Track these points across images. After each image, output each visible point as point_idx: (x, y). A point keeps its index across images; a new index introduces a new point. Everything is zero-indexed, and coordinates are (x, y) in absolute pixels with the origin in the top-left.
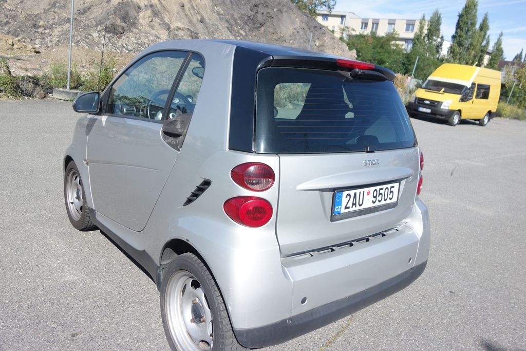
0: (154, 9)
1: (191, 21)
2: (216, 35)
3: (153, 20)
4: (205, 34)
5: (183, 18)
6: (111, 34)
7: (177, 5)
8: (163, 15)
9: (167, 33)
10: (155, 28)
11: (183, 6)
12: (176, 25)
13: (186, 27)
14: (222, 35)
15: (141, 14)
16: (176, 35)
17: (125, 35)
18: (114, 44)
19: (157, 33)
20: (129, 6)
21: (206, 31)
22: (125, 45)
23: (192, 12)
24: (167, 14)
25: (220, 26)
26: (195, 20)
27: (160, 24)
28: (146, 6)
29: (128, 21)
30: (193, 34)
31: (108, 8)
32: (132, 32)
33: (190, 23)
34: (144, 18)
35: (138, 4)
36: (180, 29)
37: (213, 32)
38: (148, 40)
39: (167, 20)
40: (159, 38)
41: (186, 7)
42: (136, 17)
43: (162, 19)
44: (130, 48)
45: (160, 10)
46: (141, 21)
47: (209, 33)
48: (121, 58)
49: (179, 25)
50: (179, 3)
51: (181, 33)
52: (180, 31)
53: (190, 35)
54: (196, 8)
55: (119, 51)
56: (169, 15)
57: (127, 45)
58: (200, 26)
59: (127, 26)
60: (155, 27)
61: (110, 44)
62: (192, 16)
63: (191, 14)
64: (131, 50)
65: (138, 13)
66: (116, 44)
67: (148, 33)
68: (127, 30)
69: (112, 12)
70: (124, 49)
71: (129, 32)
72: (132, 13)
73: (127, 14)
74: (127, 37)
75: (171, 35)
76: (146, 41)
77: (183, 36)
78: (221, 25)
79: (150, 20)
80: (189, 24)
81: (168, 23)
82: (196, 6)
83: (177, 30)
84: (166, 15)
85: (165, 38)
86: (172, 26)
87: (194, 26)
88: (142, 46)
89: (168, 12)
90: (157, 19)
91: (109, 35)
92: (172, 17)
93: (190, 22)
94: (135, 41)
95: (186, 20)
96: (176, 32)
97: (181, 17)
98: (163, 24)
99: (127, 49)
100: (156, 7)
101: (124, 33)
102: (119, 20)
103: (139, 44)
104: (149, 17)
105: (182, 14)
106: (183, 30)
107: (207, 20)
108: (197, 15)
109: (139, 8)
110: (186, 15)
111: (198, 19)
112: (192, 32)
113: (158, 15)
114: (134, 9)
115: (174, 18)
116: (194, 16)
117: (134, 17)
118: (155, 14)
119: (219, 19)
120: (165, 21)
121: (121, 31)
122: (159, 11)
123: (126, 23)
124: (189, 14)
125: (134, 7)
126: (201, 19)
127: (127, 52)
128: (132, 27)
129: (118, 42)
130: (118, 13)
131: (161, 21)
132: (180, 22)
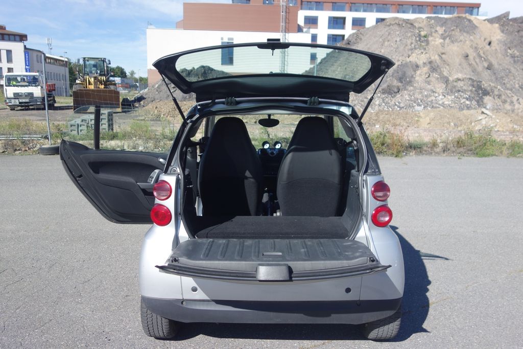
0: (433, 65)
1: (475, 70)
2: (507, 80)
3: (431, 75)
4: (491, 81)
5: (466, 69)
6: (386, 95)
7: (460, 57)
8: (442, 69)
9: (444, 86)
10: (432, 83)
11: (467, 56)
12: (456, 77)
13: (468, 77)
14: (514, 79)
15: (418, 72)
16: (455, 87)
17: (399, 94)
18: (386, 103)
19: (433, 88)
20: (407, 66)
21: (493, 78)
22: (397, 103)
23: (478, 60)
24: (447, 67)
25: (513, 70)
26: (480, 69)
27: (438, 78)
28: (424, 63)
29: (405, 81)
30: (475, 83)
32: (407, 90)
33: (473, 72)
34: (420, 75)
35: (416, 63)
36: (459, 80)
37: (502, 77)
38: (422, 96)
39: (445, 74)
40: (434, 92)
41: (471, 57)
42: (412, 76)
43: (441, 74)
44: (402, 105)
45: (439, 64)
46: (417, 78)
47: (497, 79)
48: (387, 116)
49: (460, 76)
50: (463, 54)
51: (460, 84)
52: (459, 82)
53: (471, 85)
54: (482, 55)
55: (391, 109)
56: (450, 68)
57: (399, 103)
58: (486, 73)
59: (403, 86)
60: (432, 81)
61: (383, 104)
62: (477, 64)
63: (476, 62)
64: (403, 107)
65: (415, 71)
66: (389, 104)
67: (424, 89)
68: (402, 89)
69: (391, 75)
70: (396, 107)
71: (405, 90)
72: (410, 72)
73: (404, 74)
74: (401, 96)
75: (449, 87)
76: (420, 96)
77: (462, 87)
78: (515, 68)
79: (427, 76)
80: (472, 74)
81: (448, 76)
82: (484, 53)
83: (456, 82)
84: (446, 68)
85: (441, 91)
86: (451, 79)
87: (478, 74)
88: (415, 102)
89: (448, 65)
90: (434, 74)
91: (384, 96)
92: (453, 69)
93: (474, 71)
94: (408, 98)
95: (469, 69)
96: (455, 84)
97: (463, 68)
98: (441, 78)
99: (399, 107)
100: (436, 62)
101: (399, 92)
102: (396, 81)
103: (412, 101)
104: (426, 73)
105: (465, 65)
106: (463, 80)
107: (496, 66)
108: (484, 62)
109: (417, 66)
110: (470, 65)
111: (484, 67)
112: (473, 81)
113: (436, 70)
114: (411, 69)
115: (455, 70)
116: (479, 64)
117: (411, 75)
118: (434, 69)
119: (512, 62)
121: (396, 90)
122: (438, 66)
123: (402, 82)
124: (474, 63)
125: (412, 67)
126: (488, 66)
127: (398, 109)
128: (408, 85)
129: (391, 101)
130: (395, 75)
131: (439, 75)
132: (461, 72)
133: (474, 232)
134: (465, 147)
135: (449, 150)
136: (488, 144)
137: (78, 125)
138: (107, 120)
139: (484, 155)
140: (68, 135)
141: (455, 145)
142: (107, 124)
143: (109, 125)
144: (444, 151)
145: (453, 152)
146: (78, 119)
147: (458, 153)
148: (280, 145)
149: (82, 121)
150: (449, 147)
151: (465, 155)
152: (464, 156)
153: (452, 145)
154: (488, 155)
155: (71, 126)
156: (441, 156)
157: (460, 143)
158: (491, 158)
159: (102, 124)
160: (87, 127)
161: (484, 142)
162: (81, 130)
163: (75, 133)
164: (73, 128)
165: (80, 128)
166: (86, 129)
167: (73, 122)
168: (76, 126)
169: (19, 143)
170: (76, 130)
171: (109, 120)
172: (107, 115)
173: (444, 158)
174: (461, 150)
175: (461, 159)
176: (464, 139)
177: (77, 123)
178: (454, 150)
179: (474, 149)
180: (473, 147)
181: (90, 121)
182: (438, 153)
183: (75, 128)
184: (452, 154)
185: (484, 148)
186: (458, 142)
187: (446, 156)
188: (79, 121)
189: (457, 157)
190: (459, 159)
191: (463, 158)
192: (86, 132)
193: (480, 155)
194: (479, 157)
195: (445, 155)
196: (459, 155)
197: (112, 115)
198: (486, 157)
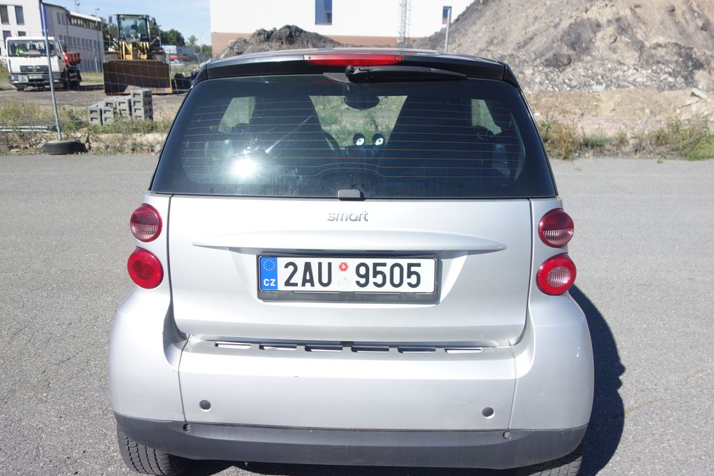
0: (622, 24)
1: (684, 31)
3: (618, 39)
4: (707, 47)
5: (670, 29)
6: (551, 69)
7: (663, 11)
8: (635, 30)
9: (637, 55)
10: (619, 51)
11: (673, 10)
12: (655, 42)
13: (673, 41)
15: (600, 35)
16: (653, 56)
17: (570, 67)
18: (551, 81)
19: (620, 58)
20: (584, 26)
21: (710, 43)
22: (567, 81)
23: (688, 16)
24: (643, 27)
26: (691, 29)
27: (628, 44)
28: (609, 21)
29: (579, 47)
30: (683, 50)
31: (556, 34)
32: (582, 61)
33: (681, 34)
34: (603, 38)
35: (597, 20)
36: (660, 45)
38: (604, 70)
39: (639, 37)
40: (621, 64)
41: (678, 12)
42: (591, 40)
43: (633, 37)
44: (574, 83)
45: (631, 23)
46: (598, 43)
48: (551, 99)
49: (661, 40)
50: (666, 7)
51: (661, 52)
52: (660, 49)
53: (676, 53)
54: (696, 9)
55: (557, 89)
56: (647, 28)
57: (570, 80)
58: (700, 36)
59: (576, 54)
60: (619, 48)
61: (547, 82)
62: (687, 22)
63: (686, 19)
64: (575, 86)
65: (595, 33)
66: (555, 81)
67: (606, 59)
68: (575, 59)
69: (559, 38)
70: (565, 86)
71: (578, 61)
72: (587, 35)
73: (579, 37)
74: (573, 69)
75: (645, 57)
76: (600, 70)
77: (664, 56)
79: (612, 40)
80: (679, 36)
81: (643, 39)
82: (698, 6)
83: (654, 48)
84: (640, 28)
85: (632, 62)
86: (647, 44)
87: (688, 37)
88: (593, 79)
89: (644, 23)
90: (623, 37)
91: (548, 70)
92: (651, 30)
93: (682, 32)
94: (583, 73)
95: (674, 31)
96: (653, 52)
97: (666, 28)
98: (633, 43)
99: (569, 86)
100: (626, 19)
101: (569, 63)
102: (566, 47)
103: (588, 77)
104: (611, 36)
105: (670, 23)
106: (665, 46)
108: (698, 20)
109: (599, 26)
110: (677, 23)
111: (697, 26)
112: (680, 47)
113: (626, 32)
114: (589, 29)
115: (653, 30)
116: (690, 22)
117: (588, 39)
118: (623, 30)
120: (637, 38)
121: (566, 61)
122: (629, 25)
123: (574, 49)
124: (682, 20)
125: (591, 26)
126: (704, 24)
127: (568, 89)
128: (583, 53)
129: (558, 77)
130: (566, 38)
131: (630, 39)
132: (663, 34)
133: (690, 279)
134: (667, 146)
135: (644, 149)
136: (703, 140)
137: (101, 111)
138: (142, 104)
139: (696, 158)
140: (86, 126)
141: (653, 142)
142: (143, 108)
143: (146, 112)
144: (636, 151)
145: (650, 152)
146: (101, 102)
147: (657, 154)
148: (382, 140)
149: (107, 104)
150: (644, 144)
151: (667, 156)
152: (665, 158)
153: (649, 142)
154: (703, 158)
155: (91, 112)
156: (632, 158)
157: (661, 138)
158: (706, 161)
159: (135, 110)
160: (115, 113)
161: (698, 137)
162: (106, 120)
163: (97, 122)
164: (93, 115)
165: (104, 116)
166: (112, 116)
167: (93, 107)
168: (99, 112)
169: (17, 137)
170: (99, 118)
171: (145, 104)
172: (142, 95)
173: (636, 161)
174: (663, 149)
175: (662, 162)
176: (667, 132)
177: (99, 107)
178: (652, 149)
179: (681, 147)
180: (680, 145)
181: (117, 104)
182: (627, 154)
183: (97, 115)
184: (648, 156)
185: (697, 146)
186: (658, 138)
187: (640, 158)
188: (102, 105)
189: (655, 160)
190: (658, 162)
191: (665, 161)
192: (112, 121)
193: (690, 156)
194: (689, 160)
195: (637, 157)
196: (659, 156)
197: (150, 96)
198: (699, 159)
